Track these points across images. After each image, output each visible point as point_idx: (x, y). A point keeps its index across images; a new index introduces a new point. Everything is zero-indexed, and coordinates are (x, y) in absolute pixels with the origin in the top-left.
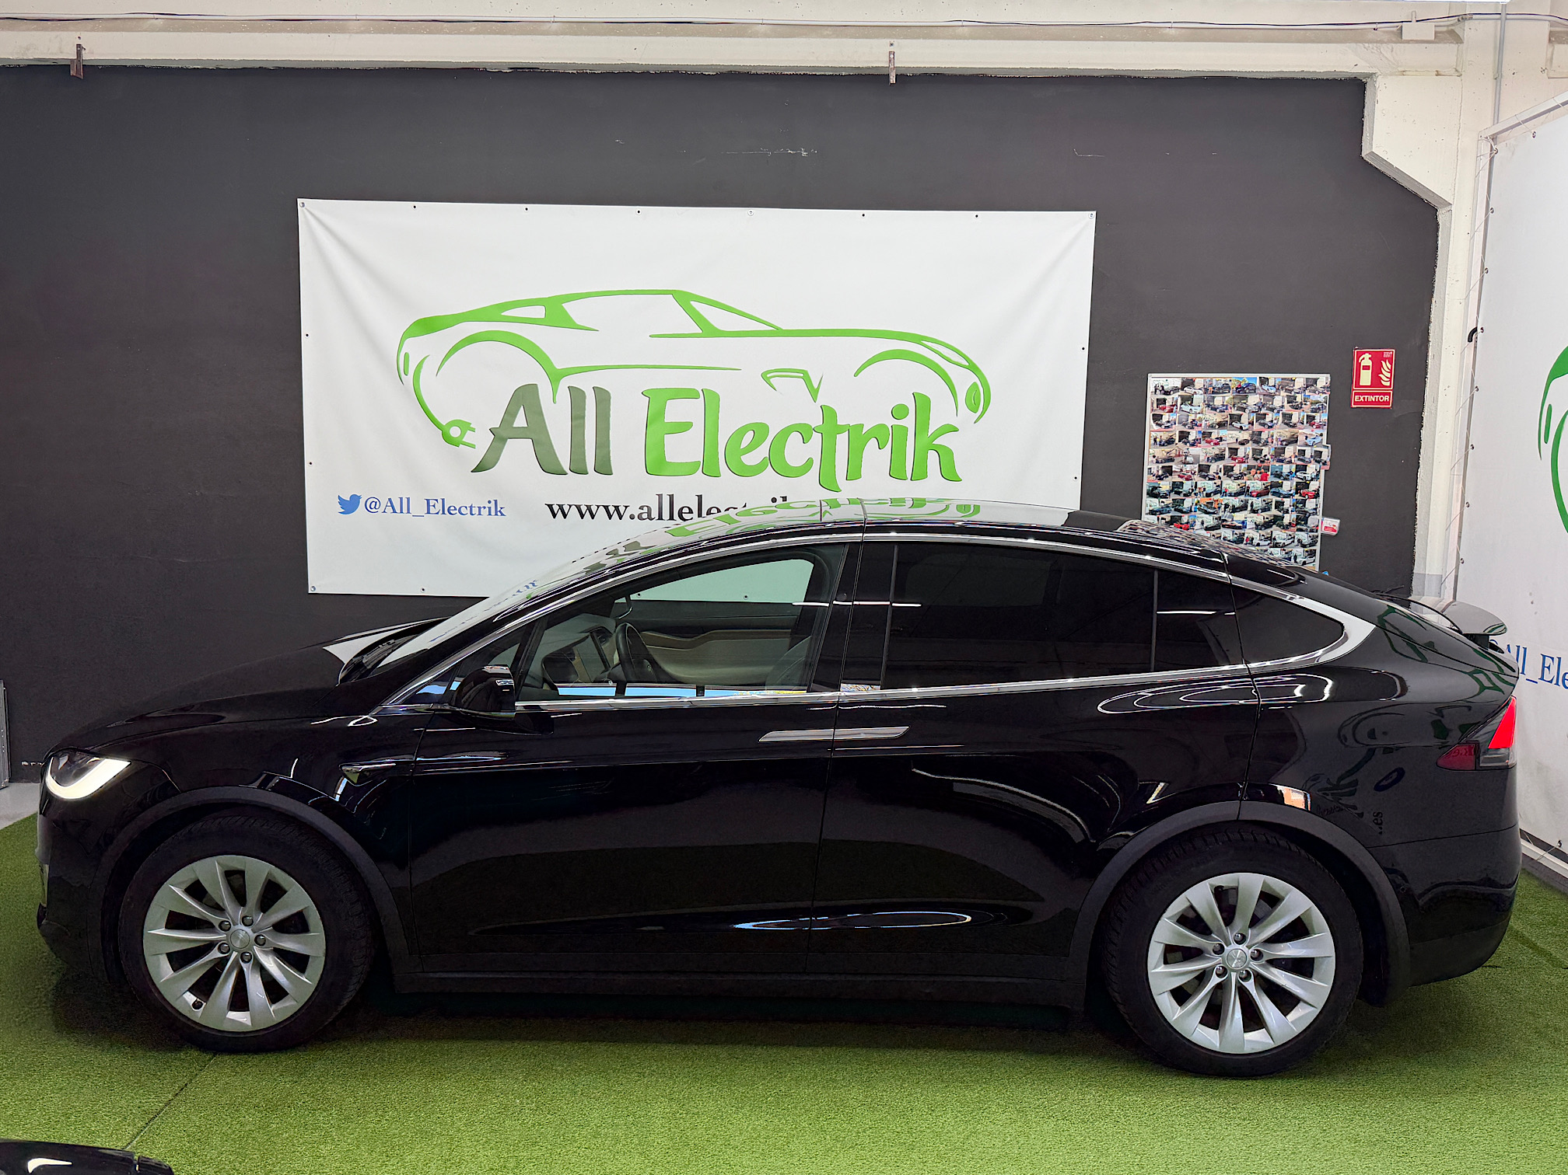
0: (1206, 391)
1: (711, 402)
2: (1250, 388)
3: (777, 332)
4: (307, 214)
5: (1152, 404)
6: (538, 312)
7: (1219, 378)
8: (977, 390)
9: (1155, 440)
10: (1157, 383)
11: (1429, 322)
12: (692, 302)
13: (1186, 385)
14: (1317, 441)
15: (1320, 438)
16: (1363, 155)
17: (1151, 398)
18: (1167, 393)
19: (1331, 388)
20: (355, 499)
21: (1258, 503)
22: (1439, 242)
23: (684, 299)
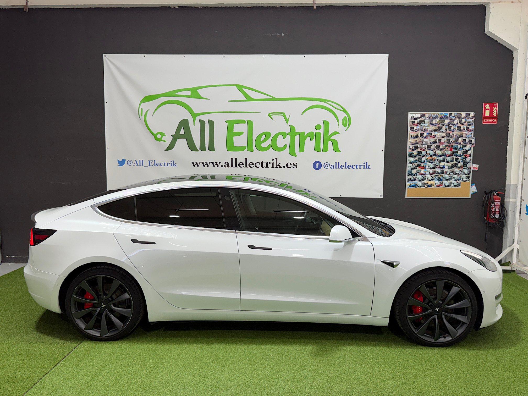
0: (430, 118)
1: (250, 124)
2: (446, 117)
3: (274, 99)
4: (106, 58)
5: (410, 123)
6: (188, 93)
7: (434, 114)
8: (346, 119)
9: (411, 136)
10: (412, 115)
11: (510, 92)
12: (243, 89)
13: (422, 116)
14: (470, 136)
15: (471, 135)
16: (485, 32)
17: (410, 121)
18: (415, 119)
19: (474, 117)
20: (124, 161)
21: (449, 159)
22: (514, 64)
23: (240, 87)
